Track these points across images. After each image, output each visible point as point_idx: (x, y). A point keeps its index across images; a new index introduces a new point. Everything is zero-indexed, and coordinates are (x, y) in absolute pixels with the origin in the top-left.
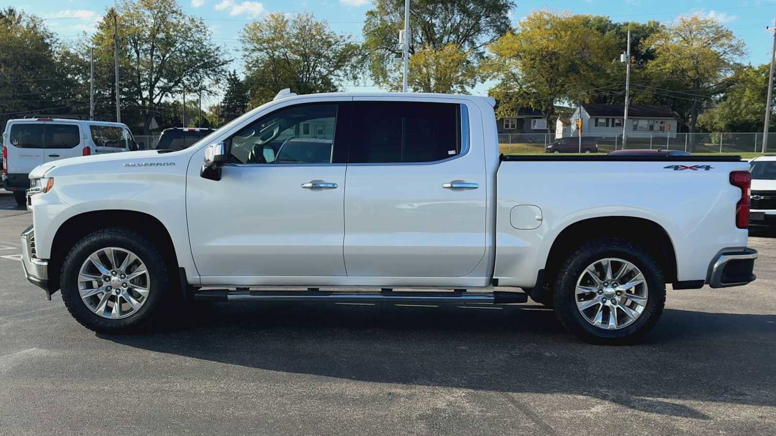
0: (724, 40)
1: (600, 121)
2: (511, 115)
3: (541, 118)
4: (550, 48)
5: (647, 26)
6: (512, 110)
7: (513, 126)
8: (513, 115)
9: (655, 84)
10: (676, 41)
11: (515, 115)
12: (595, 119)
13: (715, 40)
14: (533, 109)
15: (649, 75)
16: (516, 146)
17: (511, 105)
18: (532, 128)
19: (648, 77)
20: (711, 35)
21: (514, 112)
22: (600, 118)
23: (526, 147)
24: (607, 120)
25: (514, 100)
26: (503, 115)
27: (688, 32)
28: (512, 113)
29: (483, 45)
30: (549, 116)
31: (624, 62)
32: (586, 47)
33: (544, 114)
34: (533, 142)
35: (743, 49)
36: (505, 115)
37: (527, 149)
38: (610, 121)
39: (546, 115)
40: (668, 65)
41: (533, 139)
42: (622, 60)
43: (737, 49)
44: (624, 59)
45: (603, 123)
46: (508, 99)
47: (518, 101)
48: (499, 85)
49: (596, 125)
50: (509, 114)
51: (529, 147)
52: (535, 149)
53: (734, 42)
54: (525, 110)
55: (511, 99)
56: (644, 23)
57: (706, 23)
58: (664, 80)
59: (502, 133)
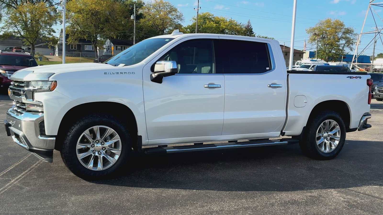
0: (173, 13)
1: (118, 47)
2: (75, 42)
3: (91, 45)
4: (97, 9)
5: (137, 2)
6: (76, 40)
7: (75, 48)
8: (76, 42)
9: (145, 31)
10: (153, 11)
11: (77, 43)
12: (116, 46)
13: (170, 12)
14: (87, 40)
15: (142, 26)
16: (78, 59)
17: (75, 37)
18: (85, 49)
19: (141, 27)
20: (168, 9)
21: (77, 41)
22: (118, 46)
23: (83, 59)
24: (122, 47)
25: (76, 35)
26: (71, 42)
27: (159, 7)
28: (76, 41)
29: (57, 4)
30: (95, 44)
31: (133, 19)
32: (113, 10)
33: (93, 43)
34: (86, 57)
35: (182, 17)
36: (72, 42)
37: (84, 60)
38: (123, 48)
39: (94, 43)
40: (151, 22)
41: (86, 55)
42: (132, 18)
43: (180, 17)
44: (133, 18)
45: (120, 48)
46: (73, 34)
47: (78, 35)
48: (69, 26)
49: (116, 50)
50: (74, 42)
51: (85, 59)
52: (88, 61)
53: (178, 14)
54: (82, 40)
55: (75, 34)
56: (135, 1)
57: (167, 3)
58: (149, 29)
59: (69, 51)
